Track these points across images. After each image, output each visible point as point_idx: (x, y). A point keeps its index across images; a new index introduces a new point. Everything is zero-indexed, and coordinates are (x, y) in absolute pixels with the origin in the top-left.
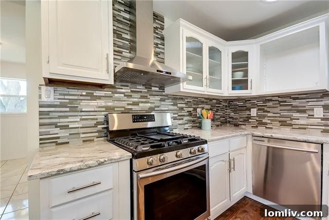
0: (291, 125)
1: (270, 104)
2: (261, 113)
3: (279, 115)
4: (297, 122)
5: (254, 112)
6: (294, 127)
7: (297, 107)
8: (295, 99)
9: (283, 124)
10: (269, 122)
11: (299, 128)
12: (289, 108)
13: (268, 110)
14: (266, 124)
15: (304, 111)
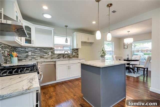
0: (43, 58)
1: (36, 50)
2: (33, 54)
3: (39, 54)
4: (45, 57)
5: (30, 53)
6: (44, 58)
7: (45, 52)
8: (44, 49)
9: (41, 57)
10: (36, 57)
11: (46, 58)
12: (43, 52)
13: (36, 52)
14: (35, 58)
15: (47, 53)
